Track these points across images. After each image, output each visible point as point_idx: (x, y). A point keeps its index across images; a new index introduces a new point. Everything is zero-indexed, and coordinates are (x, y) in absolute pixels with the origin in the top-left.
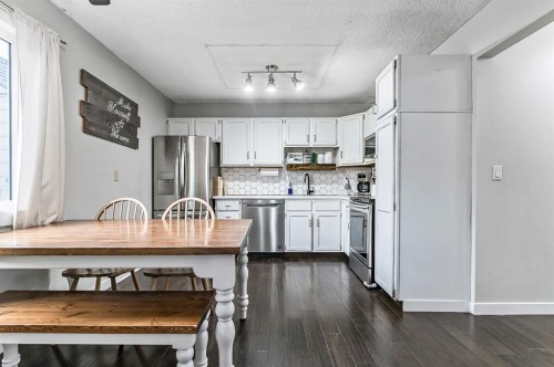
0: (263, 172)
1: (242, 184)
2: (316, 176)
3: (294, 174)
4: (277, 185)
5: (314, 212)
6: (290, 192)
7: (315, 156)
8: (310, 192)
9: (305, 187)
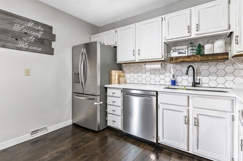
0: (148, 66)
1: (136, 76)
2: (203, 68)
3: (179, 67)
4: (162, 77)
5: (191, 108)
6: (174, 83)
7: (200, 48)
8: (195, 84)
9: (191, 79)
